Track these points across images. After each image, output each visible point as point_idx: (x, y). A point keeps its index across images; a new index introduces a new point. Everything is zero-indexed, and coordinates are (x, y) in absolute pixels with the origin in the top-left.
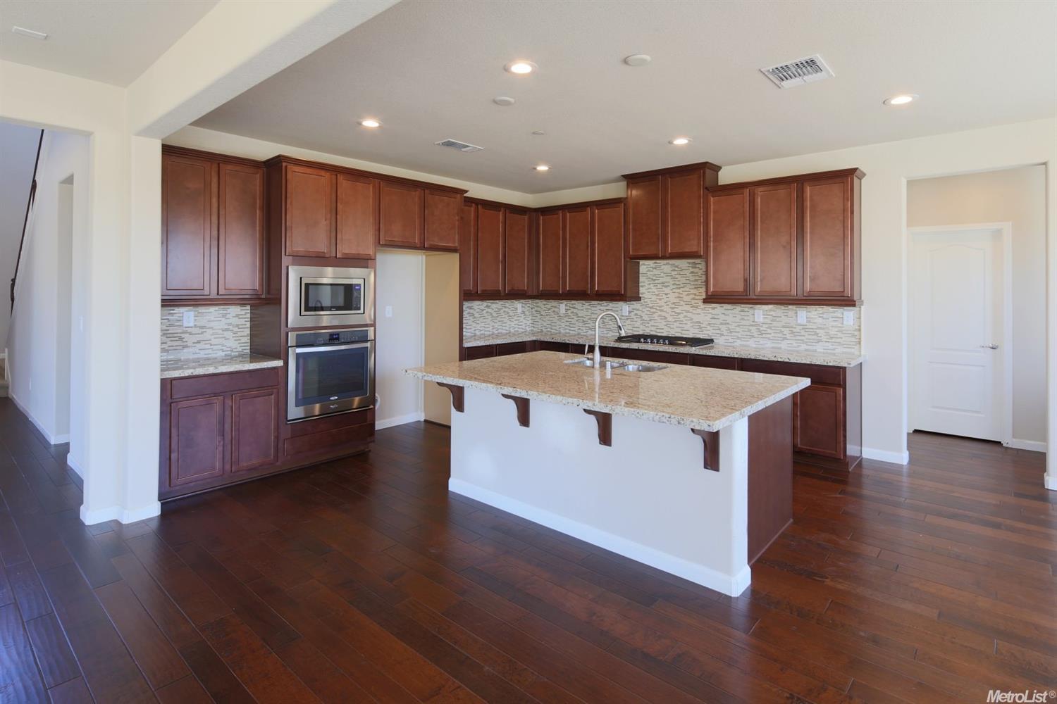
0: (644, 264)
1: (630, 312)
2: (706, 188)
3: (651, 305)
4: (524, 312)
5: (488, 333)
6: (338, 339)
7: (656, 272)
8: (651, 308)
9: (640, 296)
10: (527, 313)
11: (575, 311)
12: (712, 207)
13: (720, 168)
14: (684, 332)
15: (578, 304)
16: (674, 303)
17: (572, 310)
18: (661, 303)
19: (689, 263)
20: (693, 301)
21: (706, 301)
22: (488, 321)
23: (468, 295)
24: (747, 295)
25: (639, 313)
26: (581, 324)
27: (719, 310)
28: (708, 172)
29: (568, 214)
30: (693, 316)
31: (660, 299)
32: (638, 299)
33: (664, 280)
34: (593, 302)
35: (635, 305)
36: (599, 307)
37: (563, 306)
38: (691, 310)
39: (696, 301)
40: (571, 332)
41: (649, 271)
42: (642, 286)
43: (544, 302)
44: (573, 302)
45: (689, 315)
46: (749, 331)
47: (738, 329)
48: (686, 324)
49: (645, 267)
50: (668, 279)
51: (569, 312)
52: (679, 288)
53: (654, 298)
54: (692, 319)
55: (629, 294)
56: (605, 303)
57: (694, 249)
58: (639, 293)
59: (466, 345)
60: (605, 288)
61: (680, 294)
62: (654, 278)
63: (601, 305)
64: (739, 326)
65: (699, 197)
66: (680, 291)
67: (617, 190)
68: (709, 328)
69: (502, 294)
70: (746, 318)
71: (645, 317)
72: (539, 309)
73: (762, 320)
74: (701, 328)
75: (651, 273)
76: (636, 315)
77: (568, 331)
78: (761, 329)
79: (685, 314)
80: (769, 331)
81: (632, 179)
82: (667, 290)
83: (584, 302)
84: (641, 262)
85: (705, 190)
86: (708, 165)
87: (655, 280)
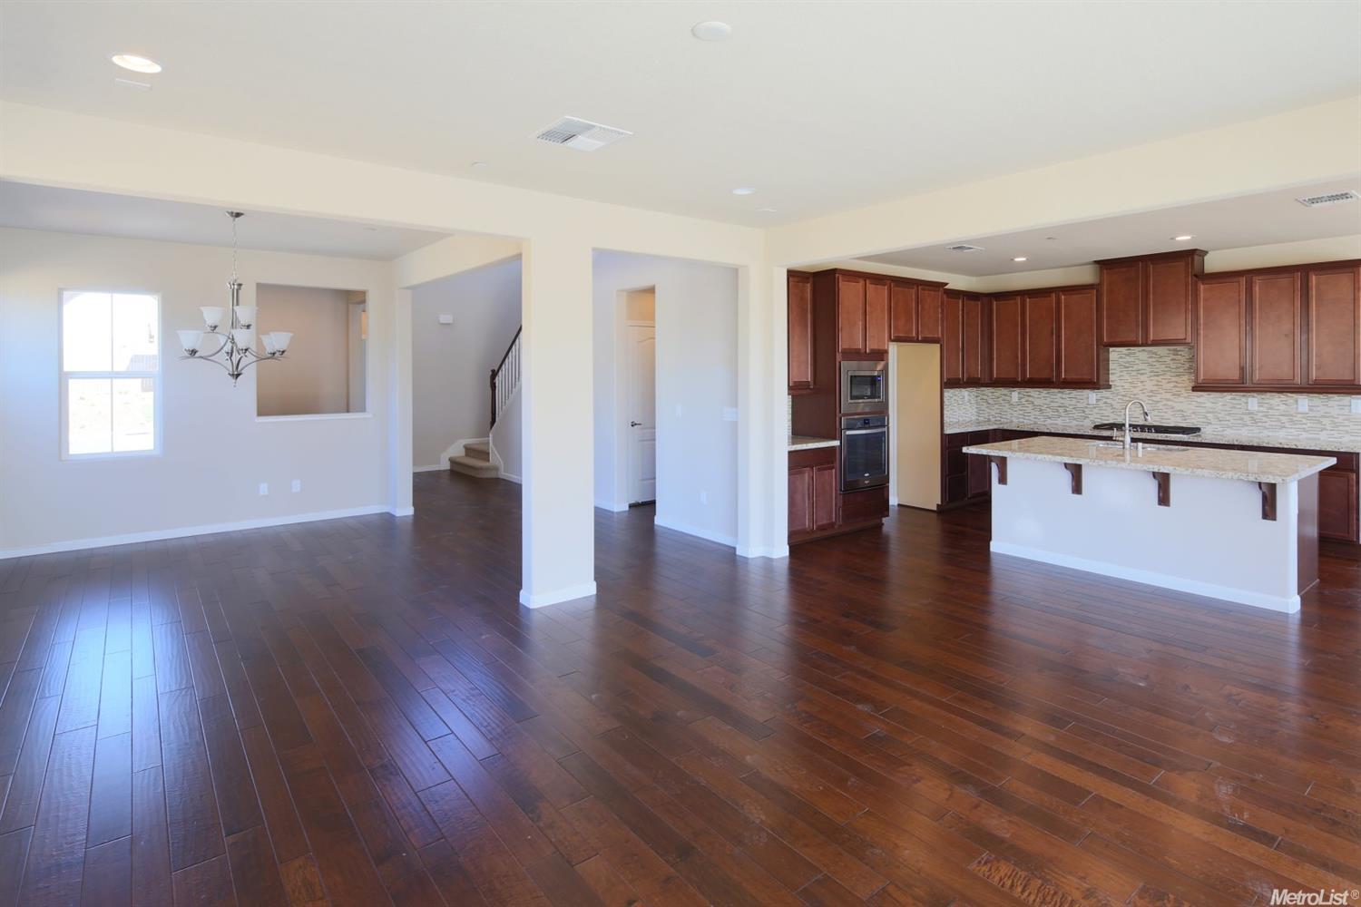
0: (1114, 351)
1: (1097, 400)
2: (1196, 276)
3: (1123, 393)
4: (969, 401)
5: (955, 420)
6: (868, 423)
7: (1128, 359)
8: (1123, 396)
9: (1111, 383)
10: (973, 402)
11: (1030, 399)
12: (1202, 295)
13: (1206, 253)
14: (1164, 421)
15: (1034, 392)
16: (1152, 391)
17: (1027, 398)
18: (1136, 391)
19: (1169, 350)
20: (1174, 390)
21: (1195, 389)
22: (967, 407)
23: (949, 383)
24: (1243, 383)
25: (1108, 401)
26: (1037, 413)
27: (1206, 398)
28: (1196, 257)
29: (1028, 300)
30: (1174, 404)
31: (1134, 387)
32: (1109, 387)
33: (1140, 368)
34: (1053, 390)
35: (1104, 393)
36: (1060, 395)
37: (1015, 394)
38: (1172, 398)
39: (1177, 389)
40: (1025, 421)
41: (1121, 358)
42: (1112, 374)
43: (991, 390)
44: (1028, 390)
45: (1169, 403)
46: (1242, 419)
47: (1228, 418)
48: (1166, 412)
49: (1115, 354)
50: (1144, 366)
51: (1023, 400)
52: (1158, 376)
53: (1127, 386)
54: (1173, 408)
55: (1101, 383)
56: (1067, 391)
57: (1181, 336)
58: (1108, 381)
59: (948, 431)
60: (1073, 376)
61: (1158, 381)
62: (1127, 365)
63: (1062, 393)
64: (1229, 414)
65: (1187, 285)
66: (1159, 378)
67: (1086, 276)
68: (1193, 416)
69: (961, 382)
70: (1239, 406)
71: (1117, 406)
72: (985, 397)
73: (1256, 408)
74: (1184, 416)
75: (1125, 360)
76: (1106, 403)
77: (1021, 420)
78: (1255, 417)
79: (1165, 402)
80: (1265, 419)
81: (1105, 265)
82: (1143, 378)
83: (1041, 390)
84: (1111, 349)
85: (1195, 278)
86: (1197, 252)
87: (1128, 367)
